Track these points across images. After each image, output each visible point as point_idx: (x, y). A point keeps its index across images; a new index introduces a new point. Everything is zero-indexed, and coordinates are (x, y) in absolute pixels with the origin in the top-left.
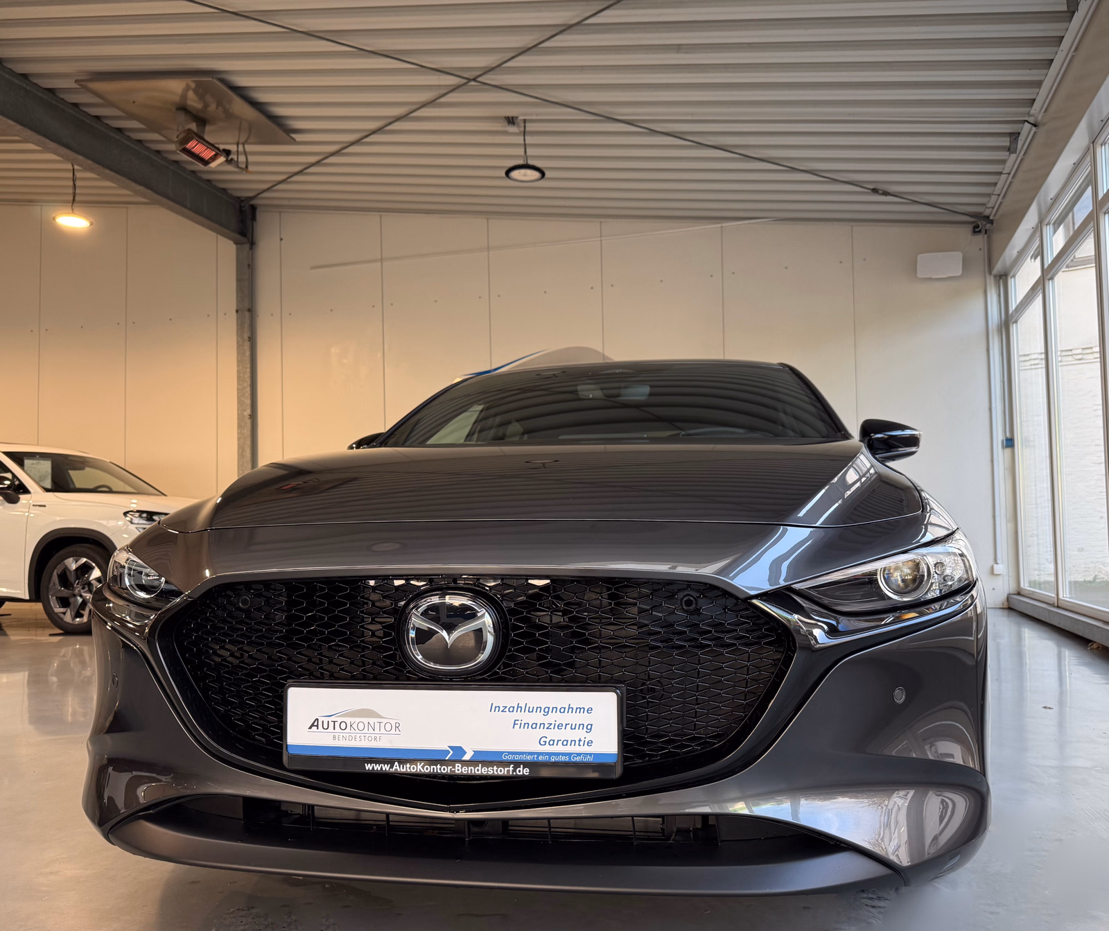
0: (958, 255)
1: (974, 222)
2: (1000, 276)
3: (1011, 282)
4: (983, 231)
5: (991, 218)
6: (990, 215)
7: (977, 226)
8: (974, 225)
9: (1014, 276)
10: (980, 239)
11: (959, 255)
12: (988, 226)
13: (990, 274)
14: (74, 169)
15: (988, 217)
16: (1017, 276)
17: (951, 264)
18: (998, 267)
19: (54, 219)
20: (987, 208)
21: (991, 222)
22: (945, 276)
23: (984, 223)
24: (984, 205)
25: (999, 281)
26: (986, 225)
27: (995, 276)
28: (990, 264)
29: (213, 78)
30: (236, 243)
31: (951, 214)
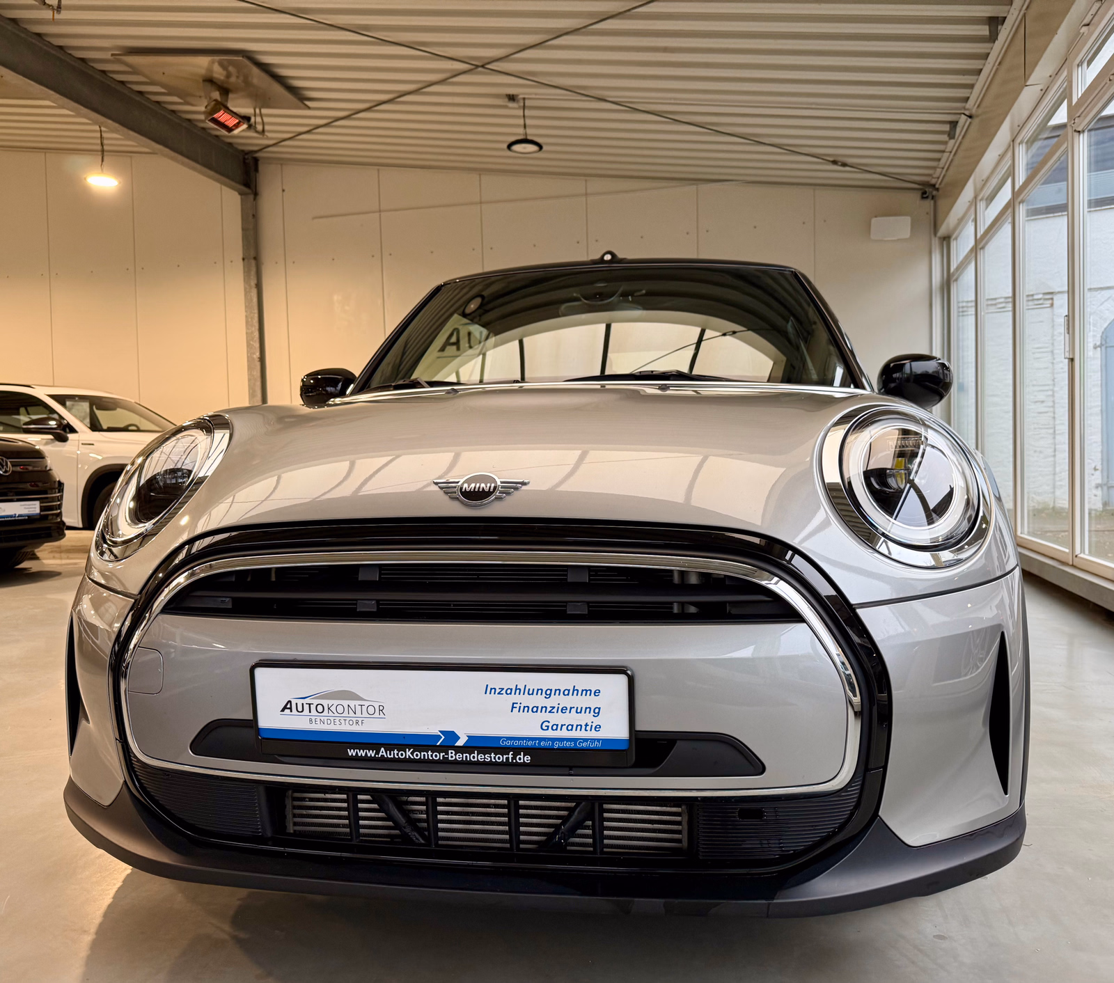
0: (908, 220)
1: (920, 189)
2: (944, 238)
3: (953, 244)
4: (930, 197)
5: (937, 186)
6: (936, 182)
7: (925, 193)
8: (922, 192)
9: (956, 239)
10: (928, 204)
12: (934, 193)
13: (935, 234)
15: (934, 186)
16: (959, 239)
17: (901, 227)
18: (942, 231)
20: (933, 178)
21: (937, 190)
22: (895, 239)
23: (931, 190)
24: (930, 175)
25: (943, 243)
26: (932, 192)
27: (940, 238)
28: (936, 227)
29: (243, 57)
30: (241, 194)
31: (902, 182)
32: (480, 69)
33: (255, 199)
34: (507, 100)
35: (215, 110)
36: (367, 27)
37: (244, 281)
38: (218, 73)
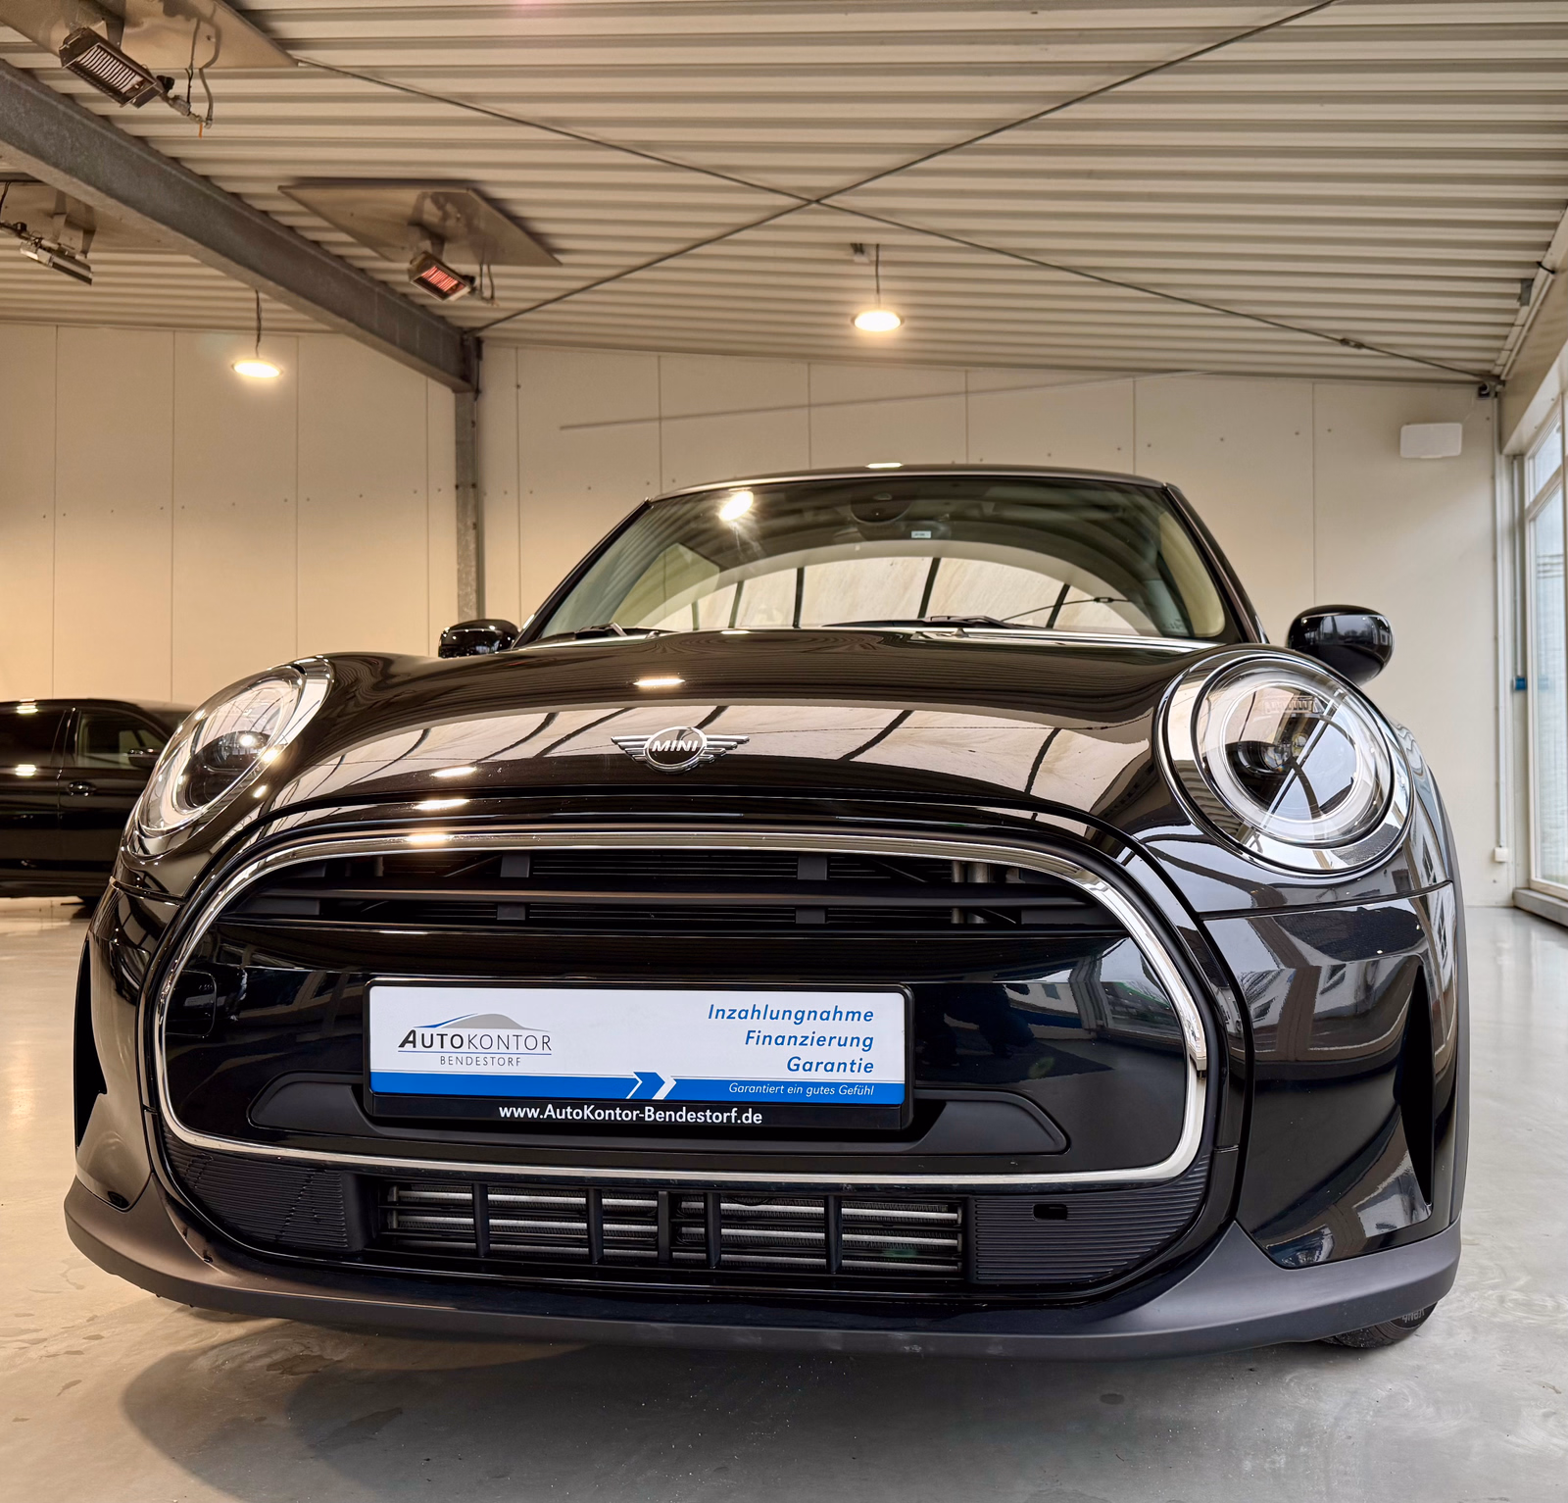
1: (1480, 383)
2: (1515, 456)
3: (1529, 465)
4: (1493, 394)
5: (1503, 378)
6: (1502, 373)
7: (1484, 388)
8: (1481, 385)
9: (1533, 457)
10: (1489, 404)
11: (1458, 428)
12: (1499, 388)
13: (1501, 452)
14: (258, 299)
15: (1498, 377)
16: (1537, 457)
17: (1447, 438)
18: (1512, 445)
19: (233, 366)
20: (1496, 365)
21: (1503, 383)
22: (1439, 456)
23: (1493, 384)
24: (1492, 361)
25: (1512, 463)
26: (1495, 387)
27: (1507, 456)
28: (1501, 439)
29: (468, 189)
30: (455, 391)
31: (1448, 371)
32: (814, 206)
33: (476, 399)
34: (851, 251)
35: (423, 267)
36: (649, 145)
37: (458, 519)
38: (431, 213)
